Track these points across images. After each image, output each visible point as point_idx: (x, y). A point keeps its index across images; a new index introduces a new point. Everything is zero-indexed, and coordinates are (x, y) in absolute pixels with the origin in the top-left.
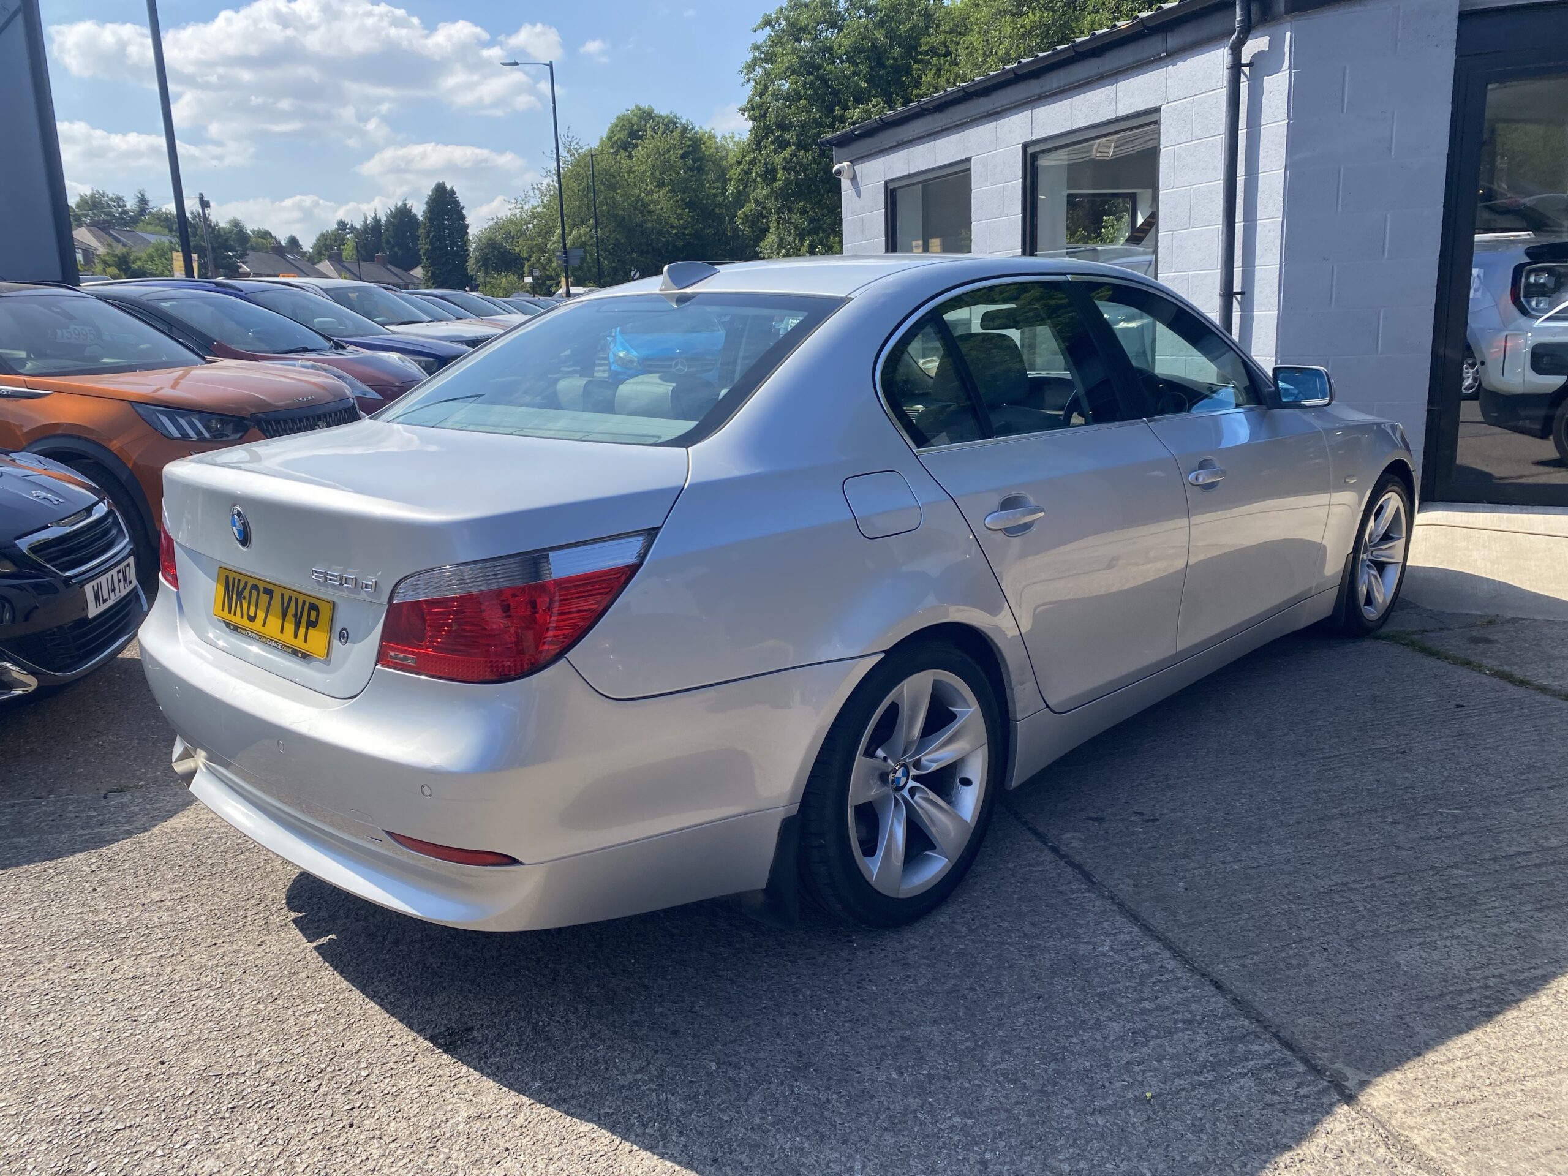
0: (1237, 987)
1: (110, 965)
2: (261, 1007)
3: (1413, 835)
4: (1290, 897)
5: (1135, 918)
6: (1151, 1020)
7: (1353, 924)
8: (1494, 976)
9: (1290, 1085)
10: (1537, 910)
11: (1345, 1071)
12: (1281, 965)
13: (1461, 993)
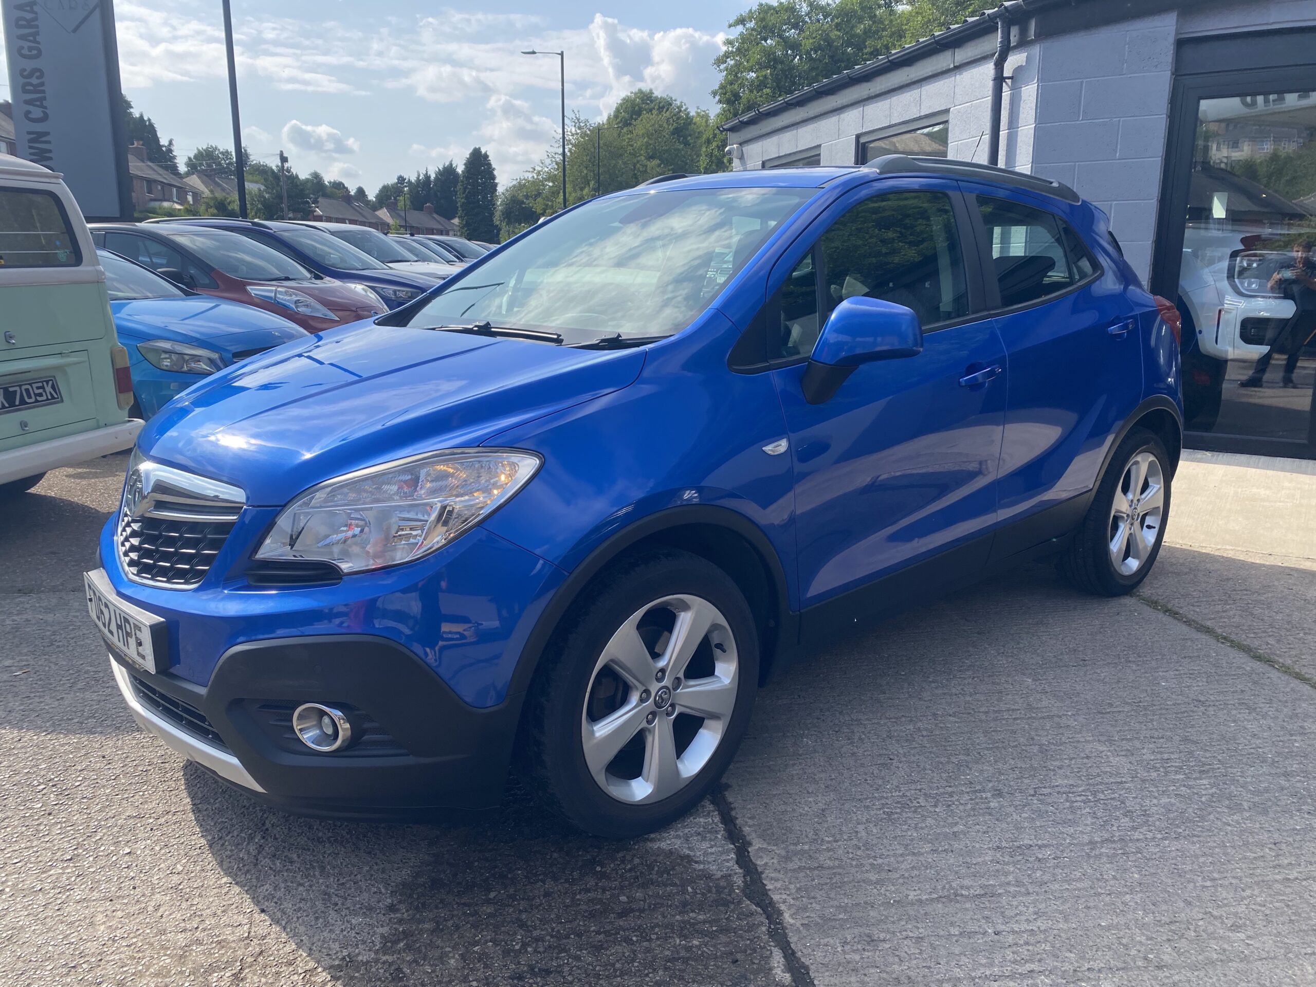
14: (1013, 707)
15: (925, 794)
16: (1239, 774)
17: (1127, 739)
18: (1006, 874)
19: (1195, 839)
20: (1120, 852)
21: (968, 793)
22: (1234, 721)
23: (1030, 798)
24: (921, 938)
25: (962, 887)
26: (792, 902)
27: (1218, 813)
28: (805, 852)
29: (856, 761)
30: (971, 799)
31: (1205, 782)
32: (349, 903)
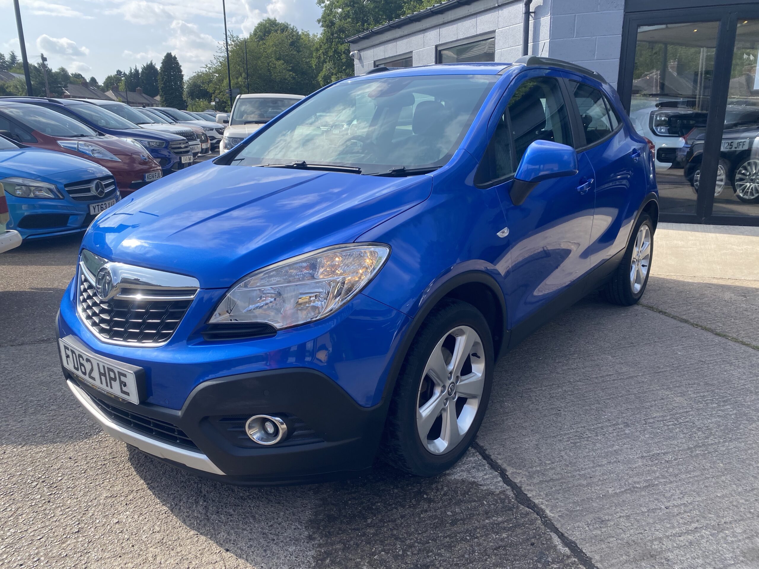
10: (608, 399)
14: (610, 373)
15: (588, 429)
16: (743, 401)
17: (677, 387)
18: (654, 472)
19: (740, 440)
20: (706, 452)
21: (610, 426)
22: (725, 371)
23: (645, 426)
24: (628, 516)
25: (635, 482)
26: (547, 503)
27: (744, 424)
28: (538, 472)
29: (540, 414)
30: (614, 430)
31: (728, 407)
32: (281, 538)
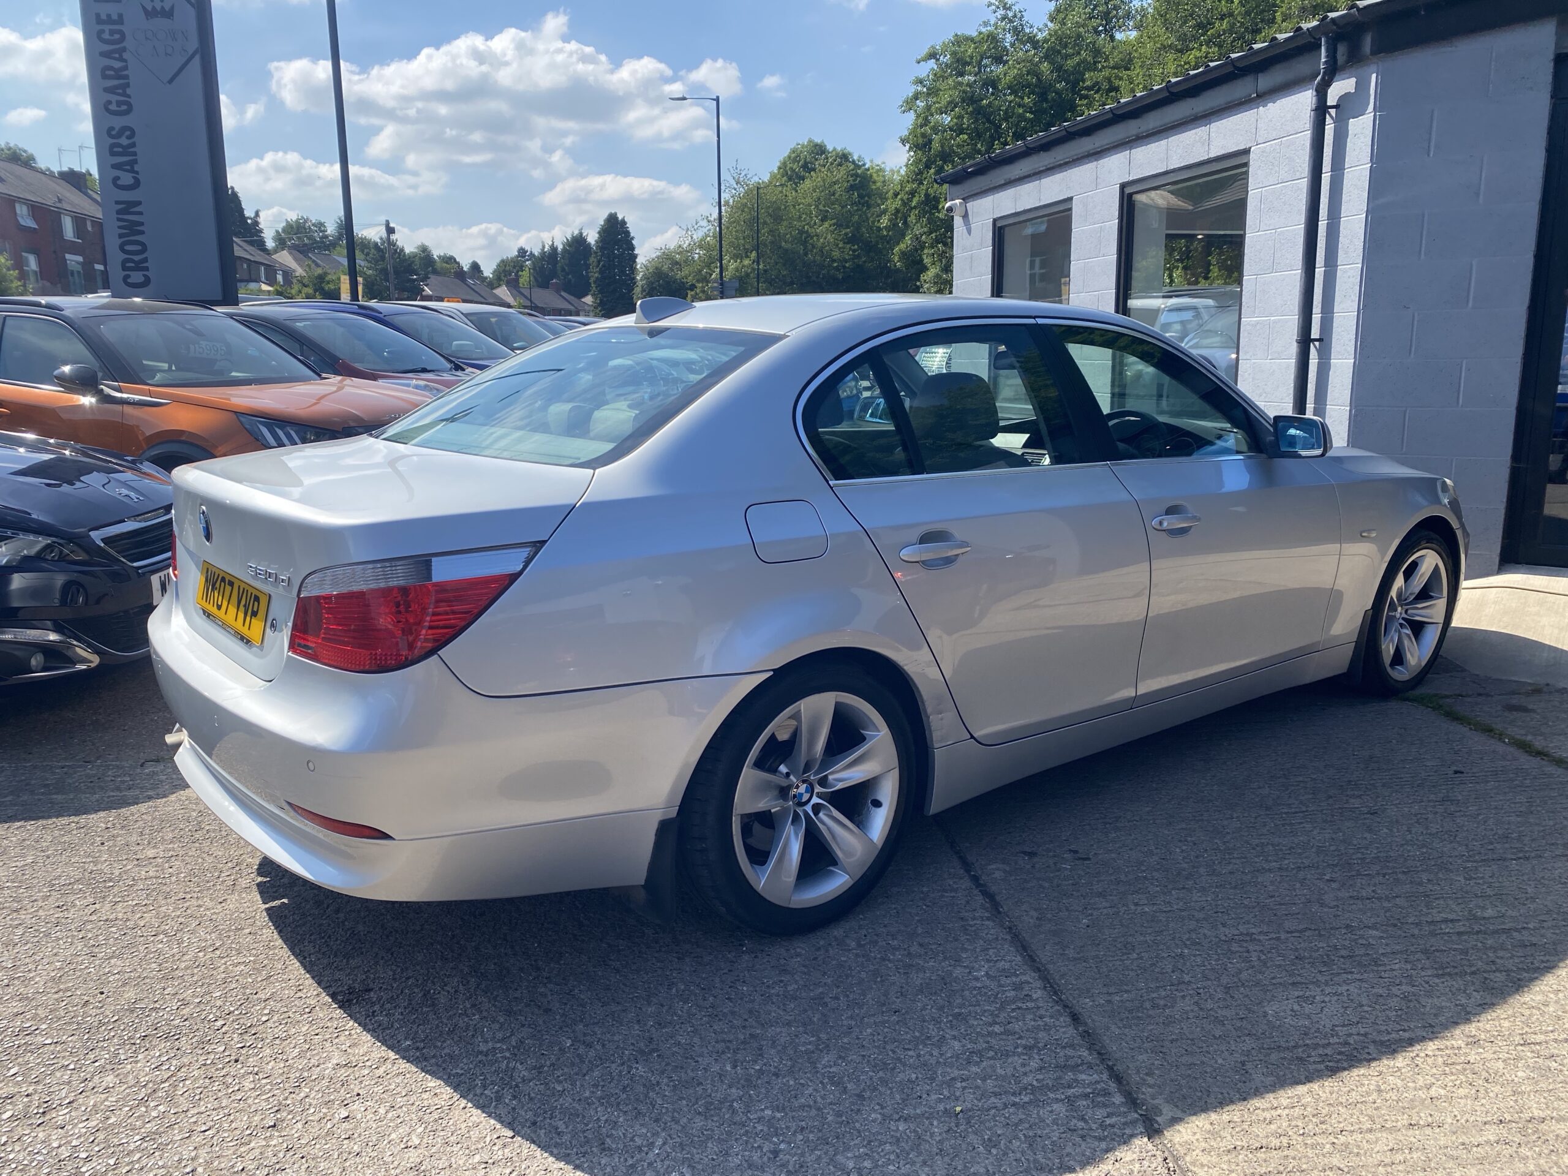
0: (1093, 1020)
1: (92, 908)
2: (201, 954)
3: (1343, 894)
4: (1188, 943)
5: (1023, 947)
6: (993, 1041)
7: (1240, 971)
8: (1358, 1034)
9: (1100, 1113)
10: (1438, 976)
11: (1161, 1107)
12: (1147, 1005)
13: (1316, 1046)
